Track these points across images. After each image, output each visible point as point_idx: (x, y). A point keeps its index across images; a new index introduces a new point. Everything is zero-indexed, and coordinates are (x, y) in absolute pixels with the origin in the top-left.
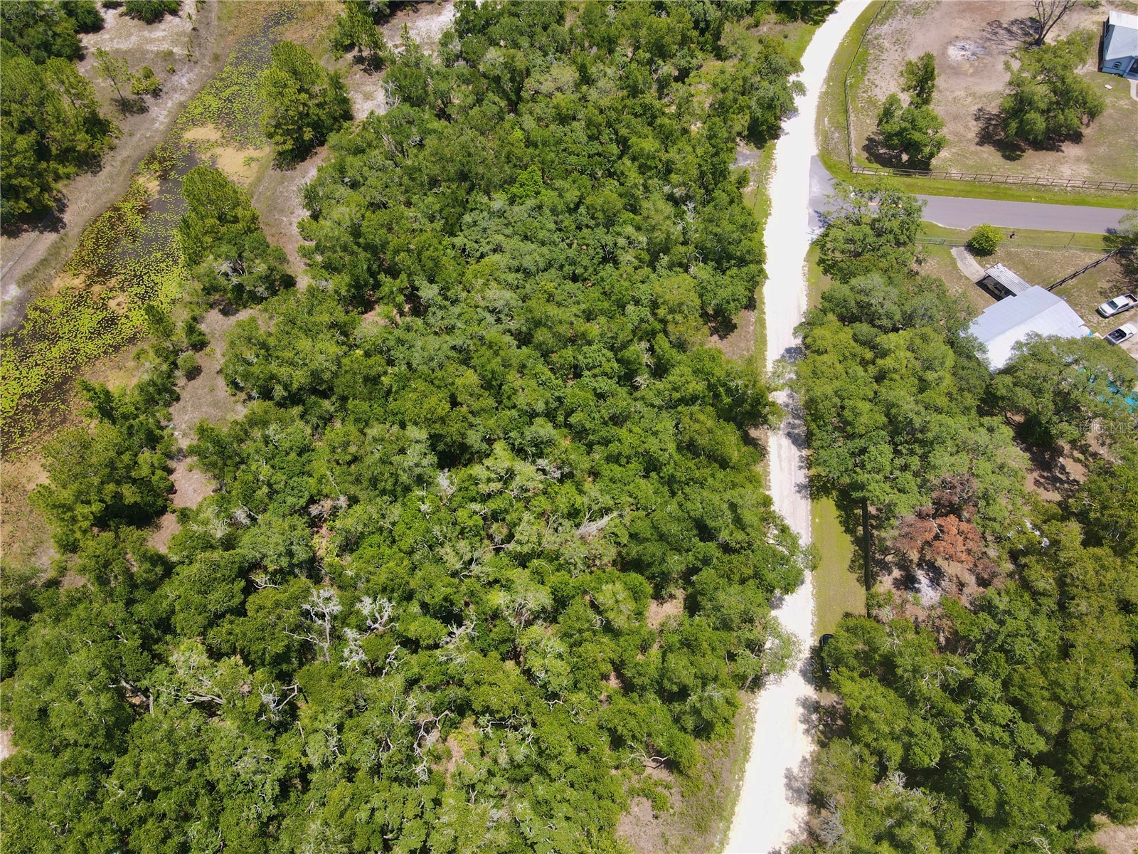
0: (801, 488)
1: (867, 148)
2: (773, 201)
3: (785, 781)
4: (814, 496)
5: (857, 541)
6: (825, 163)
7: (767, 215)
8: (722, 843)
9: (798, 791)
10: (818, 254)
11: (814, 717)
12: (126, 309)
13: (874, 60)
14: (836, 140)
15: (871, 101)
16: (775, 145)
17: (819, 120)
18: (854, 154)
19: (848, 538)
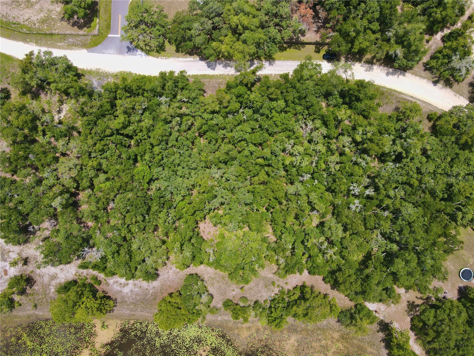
0: (270, 64)
1: (80, 27)
2: (121, 70)
3: (368, 72)
4: (274, 59)
5: (290, 47)
6: (93, 46)
7: (130, 73)
8: (385, 88)
9: (370, 68)
10: (154, 53)
11: (349, 63)
12: (207, 347)
13: (6, 18)
14: (75, 40)
15: (42, 22)
16: (81, 69)
17: (59, 48)
18: (85, 33)
19: (288, 49)
